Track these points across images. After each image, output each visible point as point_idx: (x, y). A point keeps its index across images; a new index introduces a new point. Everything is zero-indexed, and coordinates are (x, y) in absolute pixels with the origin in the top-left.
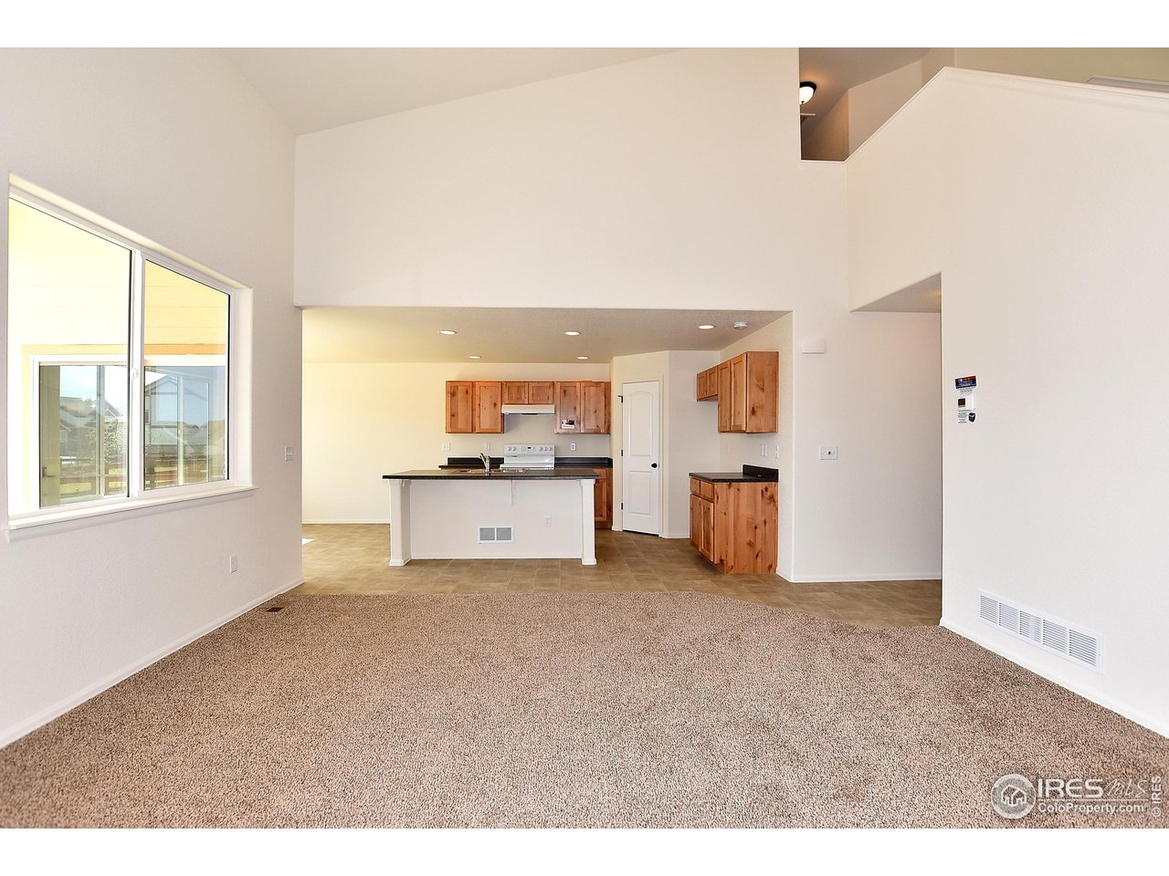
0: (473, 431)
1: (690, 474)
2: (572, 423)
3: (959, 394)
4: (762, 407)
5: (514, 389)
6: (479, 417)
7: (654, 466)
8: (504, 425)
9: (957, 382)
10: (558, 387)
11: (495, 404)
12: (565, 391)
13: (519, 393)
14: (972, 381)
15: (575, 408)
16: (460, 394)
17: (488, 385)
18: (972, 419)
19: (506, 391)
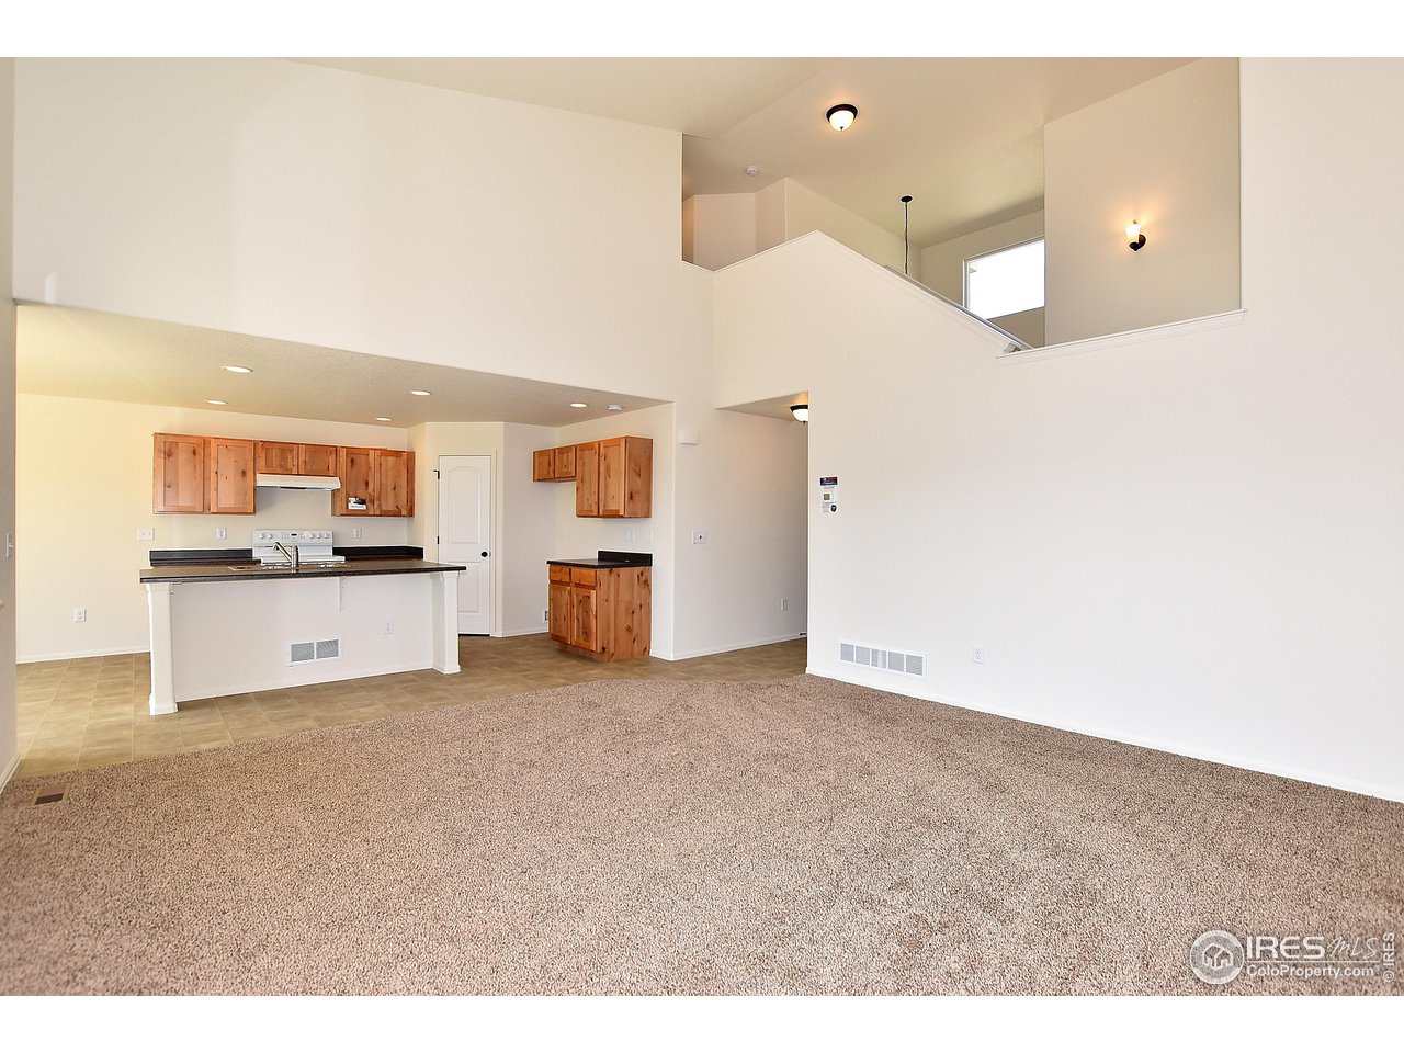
0: (206, 510)
1: (548, 562)
2: (362, 502)
3: (823, 490)
4: (638, 492)
5: (275, 452)
6: (217, 490)
7: (484, 554)
8: (256, 502)
9: (822, 480)
10: (343, 454)
11: (244, 473)
12: (352, 461)
13: (284, 459)
14: (834, 481)
15: (367, 483)
16: (182, 456)
17: (230, 444)
18: (834, 510)
19: (262, 454)
